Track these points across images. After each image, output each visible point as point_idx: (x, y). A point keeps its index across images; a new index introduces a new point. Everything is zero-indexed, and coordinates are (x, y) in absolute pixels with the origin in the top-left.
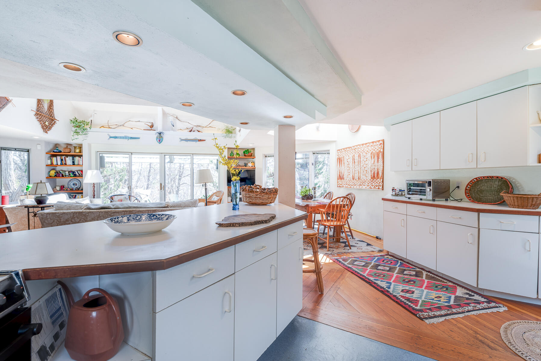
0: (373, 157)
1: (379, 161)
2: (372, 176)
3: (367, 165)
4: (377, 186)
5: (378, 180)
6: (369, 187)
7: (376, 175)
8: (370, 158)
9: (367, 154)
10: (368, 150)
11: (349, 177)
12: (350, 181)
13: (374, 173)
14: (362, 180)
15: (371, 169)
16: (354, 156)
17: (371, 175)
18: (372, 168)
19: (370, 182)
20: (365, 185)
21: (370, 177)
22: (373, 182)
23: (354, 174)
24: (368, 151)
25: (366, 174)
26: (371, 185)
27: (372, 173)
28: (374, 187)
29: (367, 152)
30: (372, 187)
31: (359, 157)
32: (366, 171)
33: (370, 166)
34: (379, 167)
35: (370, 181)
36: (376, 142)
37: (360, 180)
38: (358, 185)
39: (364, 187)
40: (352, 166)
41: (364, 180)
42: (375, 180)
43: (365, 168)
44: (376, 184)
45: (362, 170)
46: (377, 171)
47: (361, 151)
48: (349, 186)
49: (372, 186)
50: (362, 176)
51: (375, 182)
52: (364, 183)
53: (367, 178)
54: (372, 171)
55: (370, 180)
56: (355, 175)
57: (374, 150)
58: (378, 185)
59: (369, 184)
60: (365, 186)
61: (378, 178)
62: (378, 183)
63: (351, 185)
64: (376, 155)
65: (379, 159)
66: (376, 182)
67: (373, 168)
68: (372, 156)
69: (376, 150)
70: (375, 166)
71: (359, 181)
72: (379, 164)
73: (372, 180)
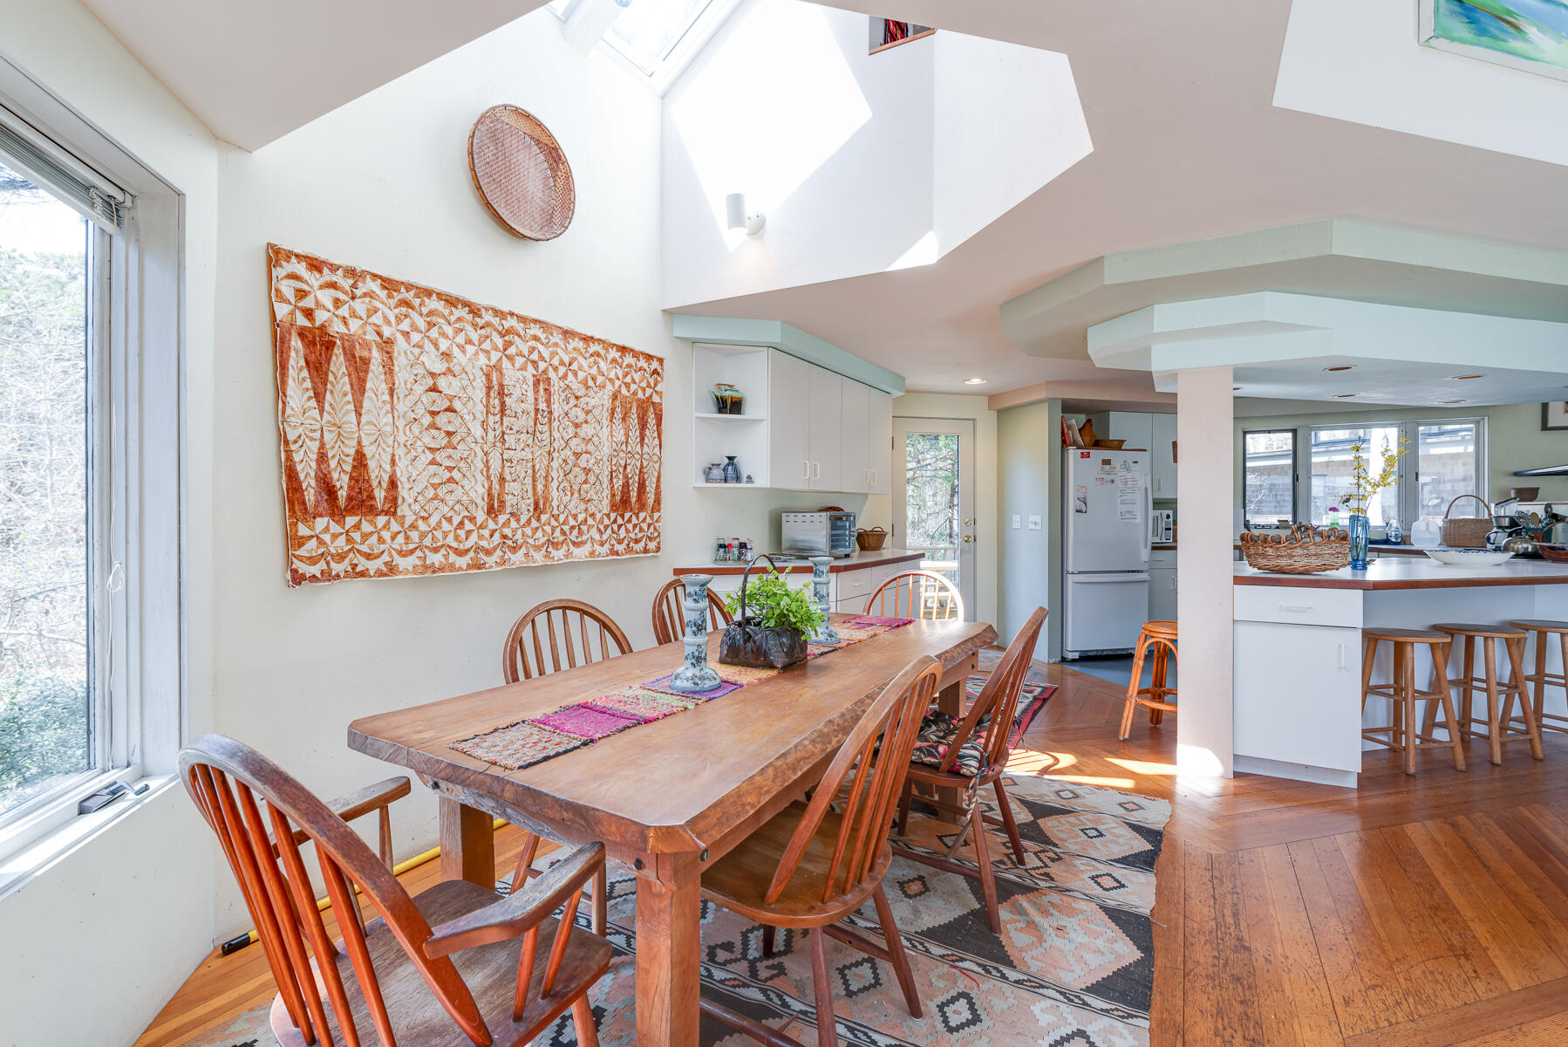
0: (618, 415)
1: (646, 441)
2: (618, 498)
3: (588, 441)
4: (637, 541)
5: (642, 515)
6: (607, 546)
7: (634, 495)
8: (606, 414)
9: (591, 393)
10: (594, 371)
11: (451, 500)
12: (468, 526)
13: (626, 486)
14: (562, 519)
15: (614, 468)
16: (497, 368)
17: (613, 495)
18: (614, 461)
19: (606, 527)
20: (583, 543)
21: (606, 502)
22: (620, 527)
23: (496, 486)
24: (594, 379)
25: (585, 486)
26: (613, 542)
27: (618, 484)
28: (628, 545)
29: (590, 383)
30: (620, 548)
31: (536, 392)
32: (587, 471)
33: (606, 450)
34: (645, 463)
35: (606, 522)
36: (636, 354)
37: (544, 518)
38: (537, 548)
39: (580, 553)
40: (478, 432)
41: (575, 517)
42: (627, 516)
43: (577, 455)
44: (633, 536)
45: (555, 464)
46: (637, 478)
47: (556, 362)
48: (462, 562)
49: (620, 542)
50: (554, 494)
51: (630, 526)
52: (575, 532)
53: (592, 509)
54: (614, 474)
55: (608, 516)
56: (509, 487)
57: (627, 386)
58: (640, 535)
59: (605, 537)
60: (587, 549)
61: (642, 507)
62: (641, 530)
63: (478, 549)
64: (634, 410)
65: (647, 432)
66: (635, 526)
67: (623, 463)
68: (618, 410)
69: (633, 387)
70: (630, 455)
71: (534, 524)
72: (646, 449)
73: (613, 516)
